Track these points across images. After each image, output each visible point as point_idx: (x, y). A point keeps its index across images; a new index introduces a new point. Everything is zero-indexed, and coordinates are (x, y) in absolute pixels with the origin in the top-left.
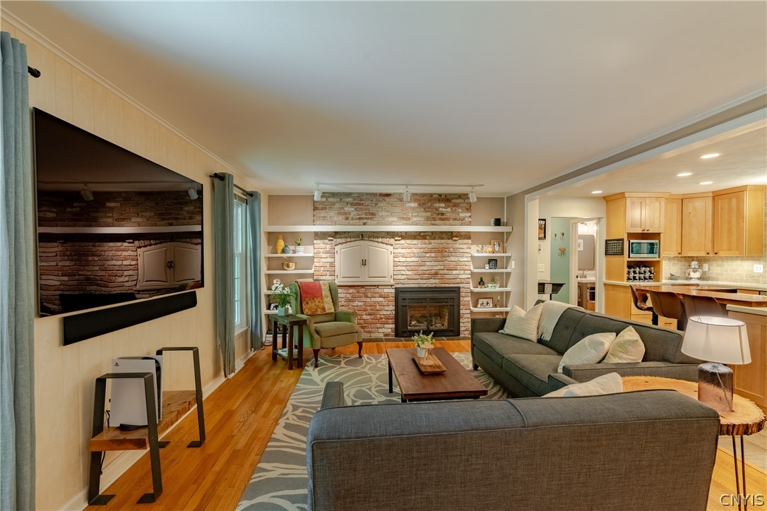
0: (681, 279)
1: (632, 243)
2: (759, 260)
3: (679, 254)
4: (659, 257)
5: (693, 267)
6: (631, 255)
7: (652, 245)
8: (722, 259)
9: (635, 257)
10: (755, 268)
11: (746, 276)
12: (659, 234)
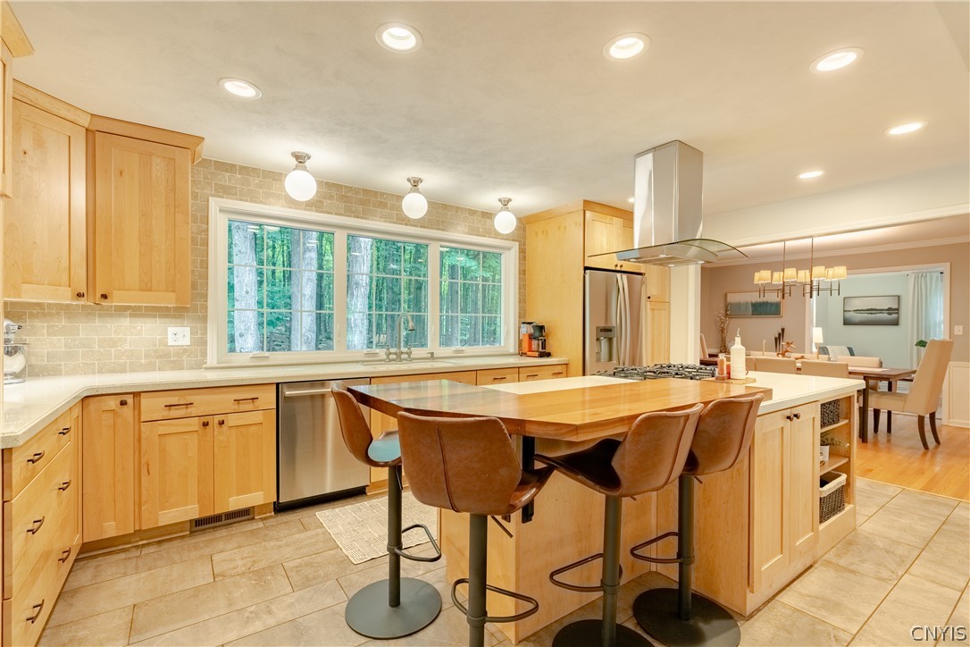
8: (121, 311)
10: (170, 336)
11: (147, 356)
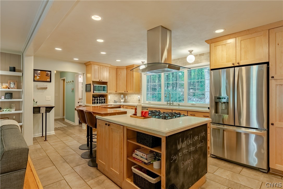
0: (119, 102)
1: (95, 86)
2: (139, 94)
3: (116, 91)
4: (107, 93)
5: (122, 97)
6: (95, 92)
7: (104, 87)
8: (129, 94)
9: (97, 93)
10: (138, 97)
11: (136, 101)
12: (107, 82)
